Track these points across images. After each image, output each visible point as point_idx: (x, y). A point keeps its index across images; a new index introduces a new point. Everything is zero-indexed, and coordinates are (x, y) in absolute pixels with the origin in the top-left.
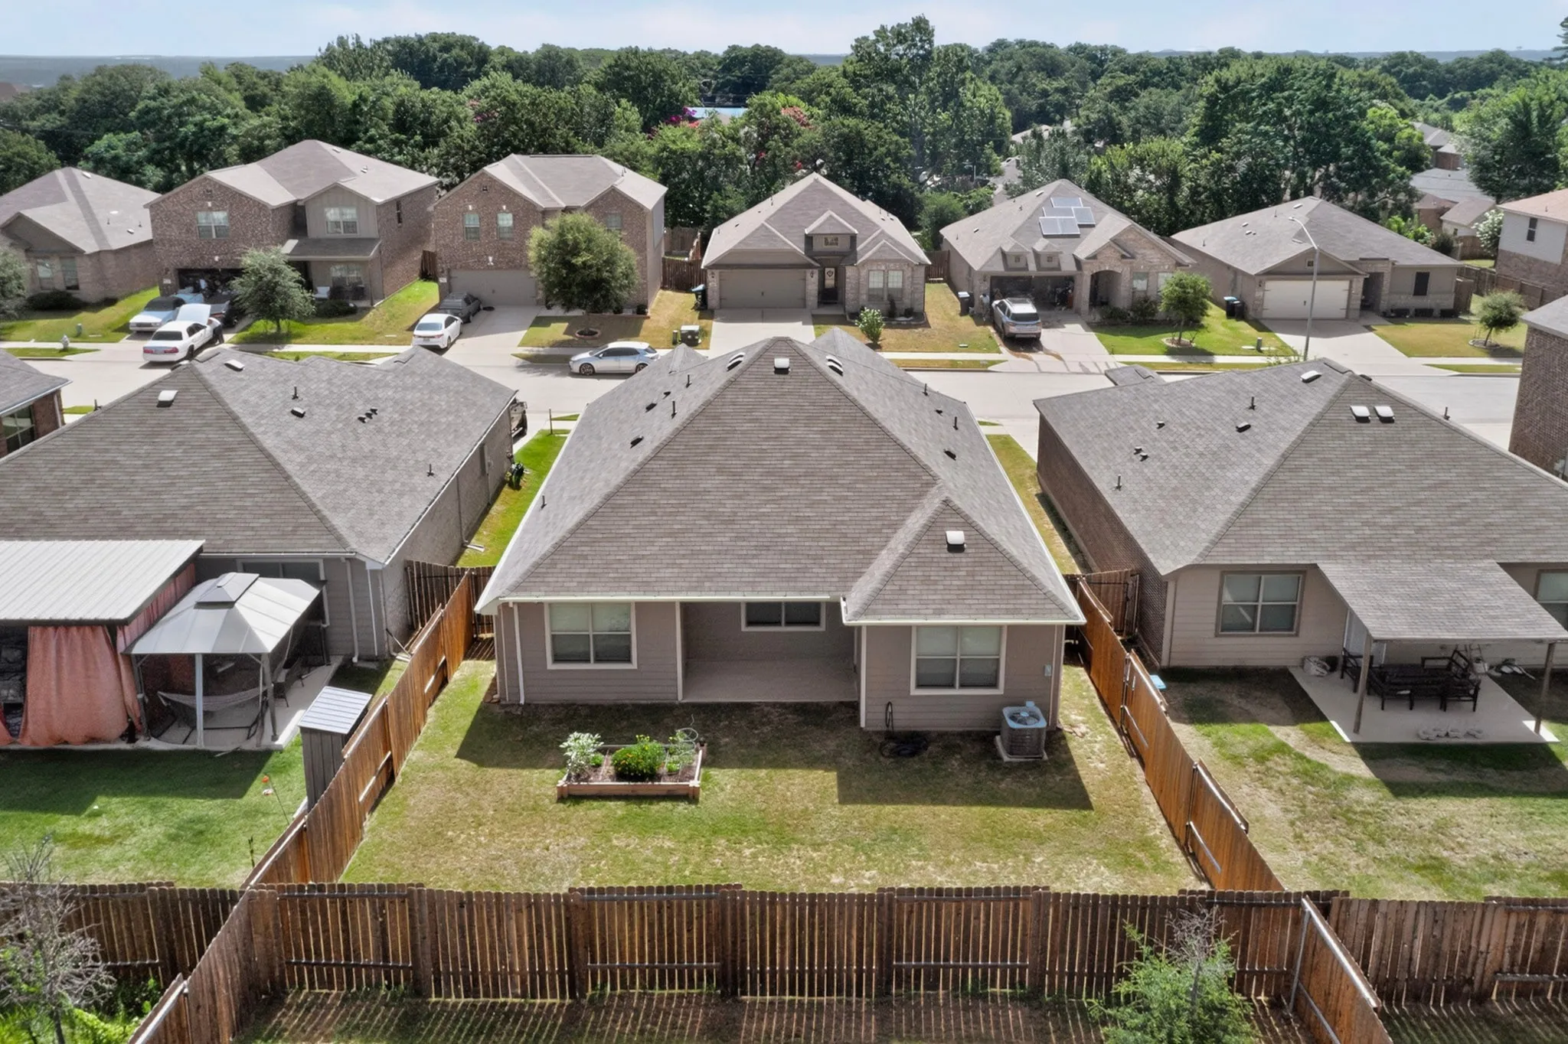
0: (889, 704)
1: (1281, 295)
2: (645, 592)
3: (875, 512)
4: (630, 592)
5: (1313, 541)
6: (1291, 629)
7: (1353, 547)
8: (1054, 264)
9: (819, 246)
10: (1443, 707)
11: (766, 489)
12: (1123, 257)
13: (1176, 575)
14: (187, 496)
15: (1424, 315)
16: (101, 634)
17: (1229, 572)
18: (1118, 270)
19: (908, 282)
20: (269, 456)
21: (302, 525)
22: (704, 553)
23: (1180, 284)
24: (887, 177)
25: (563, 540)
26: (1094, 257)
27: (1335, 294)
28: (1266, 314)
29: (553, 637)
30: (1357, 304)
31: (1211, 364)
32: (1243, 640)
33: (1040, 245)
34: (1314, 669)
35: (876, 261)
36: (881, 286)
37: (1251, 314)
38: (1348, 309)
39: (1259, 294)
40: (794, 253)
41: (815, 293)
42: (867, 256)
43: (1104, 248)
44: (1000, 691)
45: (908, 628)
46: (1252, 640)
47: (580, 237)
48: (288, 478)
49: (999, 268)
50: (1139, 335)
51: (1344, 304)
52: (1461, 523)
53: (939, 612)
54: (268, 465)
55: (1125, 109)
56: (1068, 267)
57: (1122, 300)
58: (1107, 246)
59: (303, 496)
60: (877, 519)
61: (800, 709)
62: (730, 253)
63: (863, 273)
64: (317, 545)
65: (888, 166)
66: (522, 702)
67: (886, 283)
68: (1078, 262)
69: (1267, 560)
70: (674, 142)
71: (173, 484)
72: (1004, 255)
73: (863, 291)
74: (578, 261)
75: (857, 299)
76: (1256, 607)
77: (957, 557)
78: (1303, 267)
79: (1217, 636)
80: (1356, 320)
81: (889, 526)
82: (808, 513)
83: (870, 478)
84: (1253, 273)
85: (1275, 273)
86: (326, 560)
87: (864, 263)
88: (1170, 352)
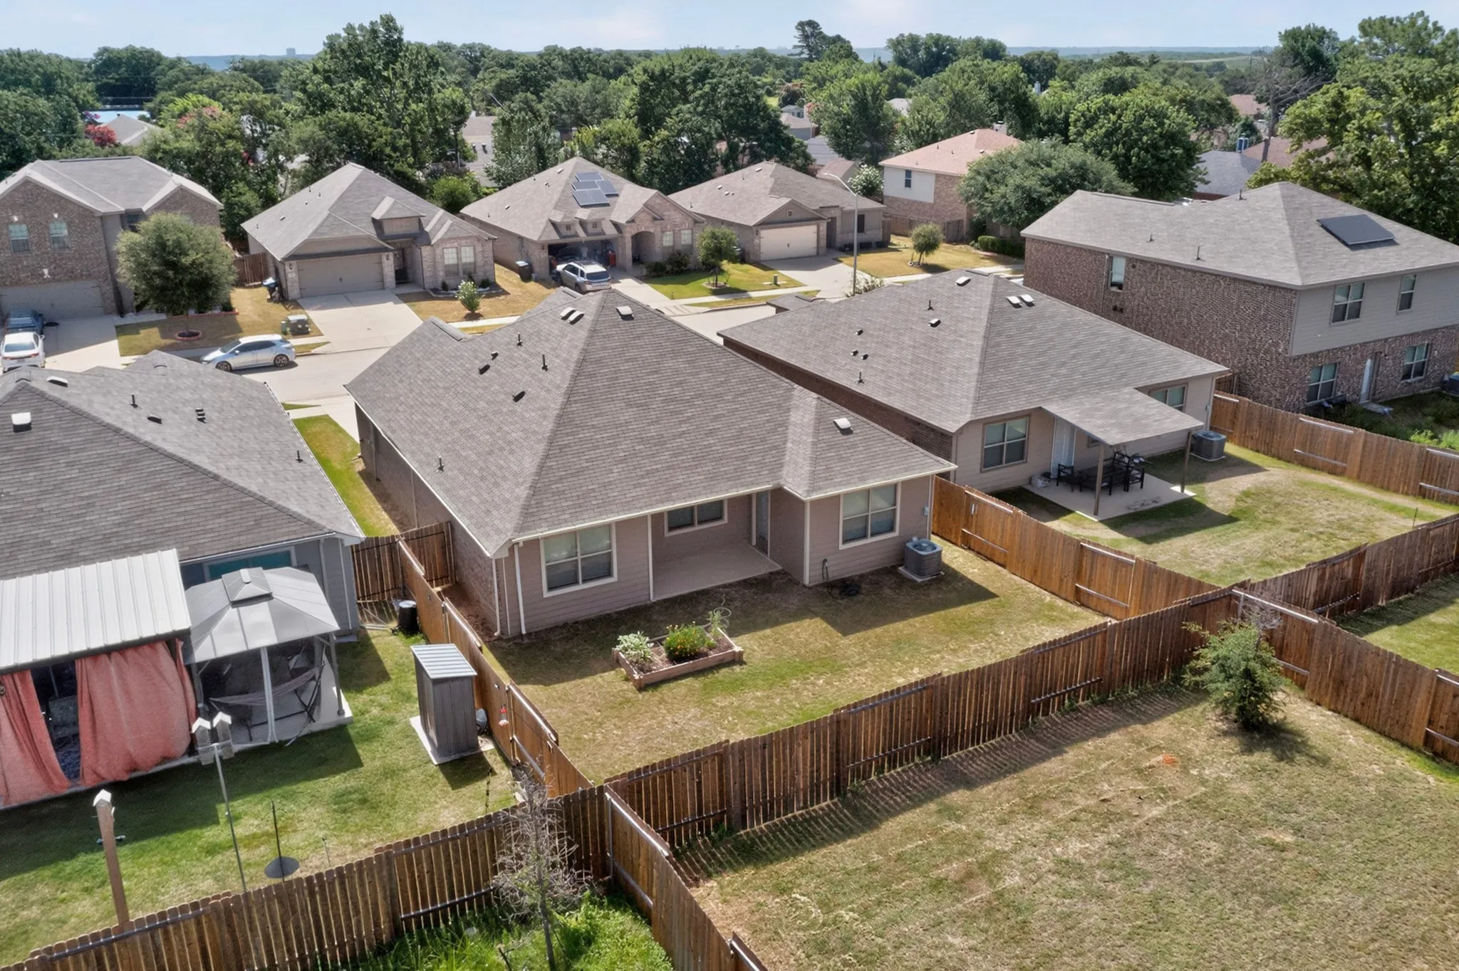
0: (825, 561)
1: (773, 241)
2: (630, 510)
3: (764, 417)
4: (618, 513)
5: (1031, 392)
6: (1022, 458)
7: (1053, 392)
8: (598, 230)
9: (388, 230)
10: (1126, 489)
11: (673, 413)
12: (655, 219)
13: (961, 431)
14: (116, 513)
15: (866, 247)
16: (161, 649)
17: (987, 422)
18: (652, 230)
19: (480, 256)
20: (181, 461)
21: (262, 517)
22: (657, 470)
23: (714, 236)
24: (392, 166)
25: (535, 483)
26: (632, 221)
27: (805, 237)
28: (763, 257)
29: (548, 568)
30: (823, 242)
31: (750, 298)
32: (996, 472)
33: (583, 214)
34: (1040, 483)
35: (450, 239)
36: (455, 261)
37: (752, 257)
38: (818, 247)
39: (756, 241)
40: (369, 238)
41: (393, 274)
42: (440, 235)
43: (640, 212)
44: (896, 534)
45: (837, 497)
46: (1002, 471)
47: (183, 236)
48: (216, 477)
49: (554, 237)
50: (685, 283)
51: (815, 244)
52: (1102, 366)
53: (862, 480)
54: (187, 470)
55: (540, 100)
56: (610, 231)
57: (657, 254)
58: (641, 211)
59: (242, 491)
60: (768, 421)
61: (746, 583)
62: (306, 243)
63: (438, 251)
64: (288, 533)
65: (390, 156)
66: (524, 632)
67: (459, 258)
68: (616, 225)
69: (1012, 410)
70: (165, 142)
71: (93, 505)
72: (554, 224)
73: (440, 268)
74: (186, 261)
75: (435, 276)
76: (1002, 447)
77: (851, 438)
78: (786, 217)
79: (981, 472)
80: (825, 255)
81: (781, 426)
82: (717, 425)
83: (745, 392)
84: (752, 224)
85: (768, 223)
86: (297, 546)
87: (438, 244)
88: (715, 293)
